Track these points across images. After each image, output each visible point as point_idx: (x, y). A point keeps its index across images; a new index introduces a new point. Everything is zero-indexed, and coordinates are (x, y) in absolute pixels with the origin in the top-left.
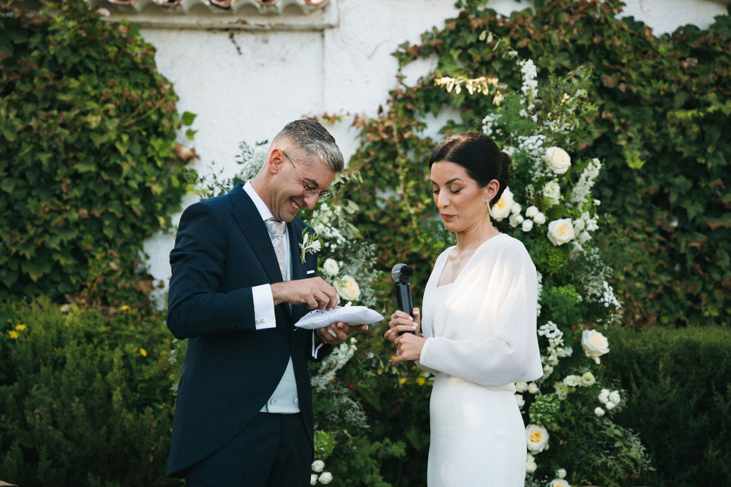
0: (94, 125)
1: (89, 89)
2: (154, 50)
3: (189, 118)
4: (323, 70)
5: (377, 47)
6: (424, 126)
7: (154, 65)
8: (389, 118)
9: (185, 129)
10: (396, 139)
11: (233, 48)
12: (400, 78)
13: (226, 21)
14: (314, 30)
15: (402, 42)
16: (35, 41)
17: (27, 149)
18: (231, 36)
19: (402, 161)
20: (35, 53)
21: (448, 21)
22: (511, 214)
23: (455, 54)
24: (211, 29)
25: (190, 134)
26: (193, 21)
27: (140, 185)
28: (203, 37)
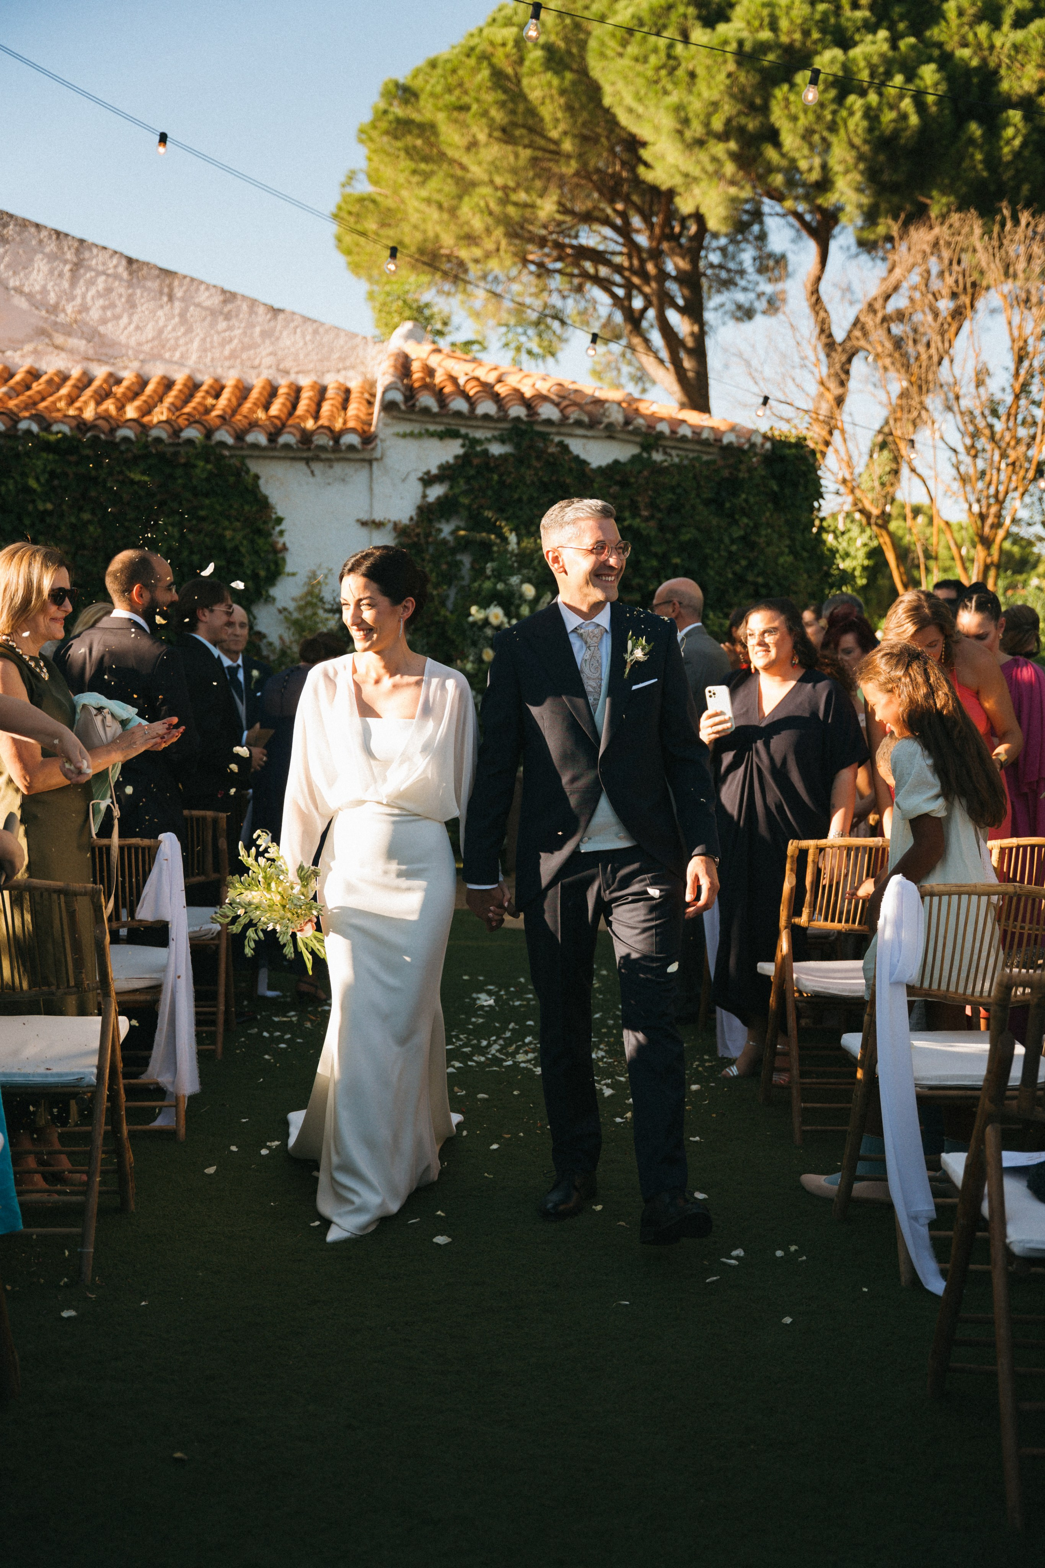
0: (228, 537)
1: (218, 507)
2: (257, 477)
3: (279, 521)
4: (371, 489)
5: (408, 474)
6: (440, 531)
7: (258, 487)
8: (417, 525)
9: (278, 529)
10: (423, 541)
11: (309, 472)
12: (424, 496)
13: (305, 455)
14: (363, 460)
15: (425, 470)
16: (179, 472)
17: (185, 554)
18: (307, 464)
19: (427, 557)
20: (180, 481)
21: (457, 457)
22: (502, 623)
23: (462, 482)
24: (293, 459)
25: (281, 533)
26: (283, 454)
27: (253, 571)
28: (288, 464)
